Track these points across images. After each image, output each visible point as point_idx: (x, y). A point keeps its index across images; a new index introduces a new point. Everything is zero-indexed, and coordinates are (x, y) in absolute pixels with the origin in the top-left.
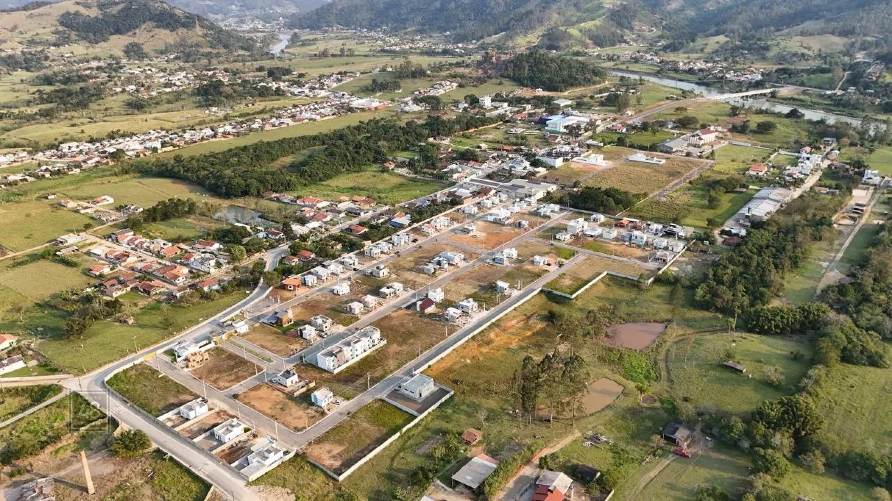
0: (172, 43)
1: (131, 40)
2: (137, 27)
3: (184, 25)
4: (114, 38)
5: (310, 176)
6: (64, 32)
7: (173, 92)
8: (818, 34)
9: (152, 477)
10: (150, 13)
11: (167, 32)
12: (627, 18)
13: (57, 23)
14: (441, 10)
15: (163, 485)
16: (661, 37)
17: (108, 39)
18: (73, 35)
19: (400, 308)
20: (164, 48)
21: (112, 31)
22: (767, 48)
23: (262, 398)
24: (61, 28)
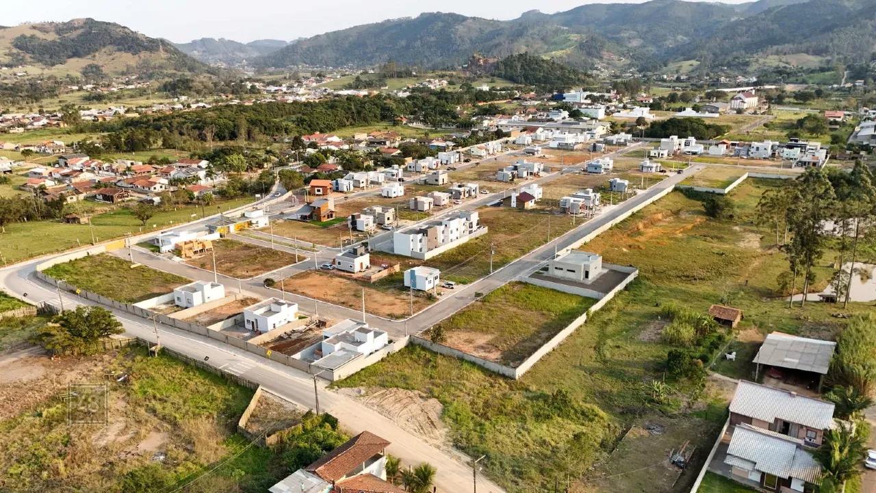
0: (134, 65)
1: (90, 62)
2: (97, 50)
3: (146, 49)
4: (74, 61)
5: (310, 126)
6: (19, 55)
7: (136, 89)
8: (793, 53)
9: (126, 381)
10: (111, 37)
11: (130, 55)
12: (595, 48)
13: (10, 45)
14: (407, 47)
15: (150, 390)
16: (631, 65)
17: (65, 62)
18: (28, 57)
19: (486, 206)
20: (125, 70)
21: (70, 54)
22: (747, 64)
23: (315, 286)
24: (15, 51)
